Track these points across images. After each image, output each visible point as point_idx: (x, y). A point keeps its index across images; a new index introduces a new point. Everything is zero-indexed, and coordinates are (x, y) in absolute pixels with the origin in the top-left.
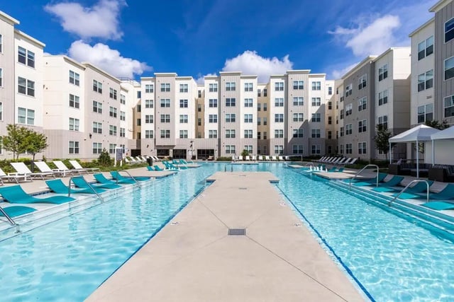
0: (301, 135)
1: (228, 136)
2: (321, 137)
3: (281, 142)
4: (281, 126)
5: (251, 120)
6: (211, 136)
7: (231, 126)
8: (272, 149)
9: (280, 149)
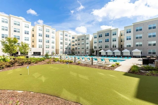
0: (67, 49)
1: (47, 48)
2: (71, 49)
3: (62, 50)
4: (62, 45)
5: (54, 43)
6: (39, 47)
7: (48, 44)
8: (60, 52)
9: (62, 52)
